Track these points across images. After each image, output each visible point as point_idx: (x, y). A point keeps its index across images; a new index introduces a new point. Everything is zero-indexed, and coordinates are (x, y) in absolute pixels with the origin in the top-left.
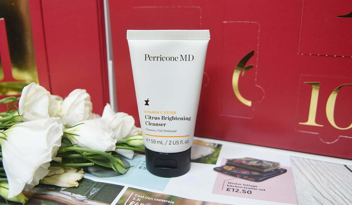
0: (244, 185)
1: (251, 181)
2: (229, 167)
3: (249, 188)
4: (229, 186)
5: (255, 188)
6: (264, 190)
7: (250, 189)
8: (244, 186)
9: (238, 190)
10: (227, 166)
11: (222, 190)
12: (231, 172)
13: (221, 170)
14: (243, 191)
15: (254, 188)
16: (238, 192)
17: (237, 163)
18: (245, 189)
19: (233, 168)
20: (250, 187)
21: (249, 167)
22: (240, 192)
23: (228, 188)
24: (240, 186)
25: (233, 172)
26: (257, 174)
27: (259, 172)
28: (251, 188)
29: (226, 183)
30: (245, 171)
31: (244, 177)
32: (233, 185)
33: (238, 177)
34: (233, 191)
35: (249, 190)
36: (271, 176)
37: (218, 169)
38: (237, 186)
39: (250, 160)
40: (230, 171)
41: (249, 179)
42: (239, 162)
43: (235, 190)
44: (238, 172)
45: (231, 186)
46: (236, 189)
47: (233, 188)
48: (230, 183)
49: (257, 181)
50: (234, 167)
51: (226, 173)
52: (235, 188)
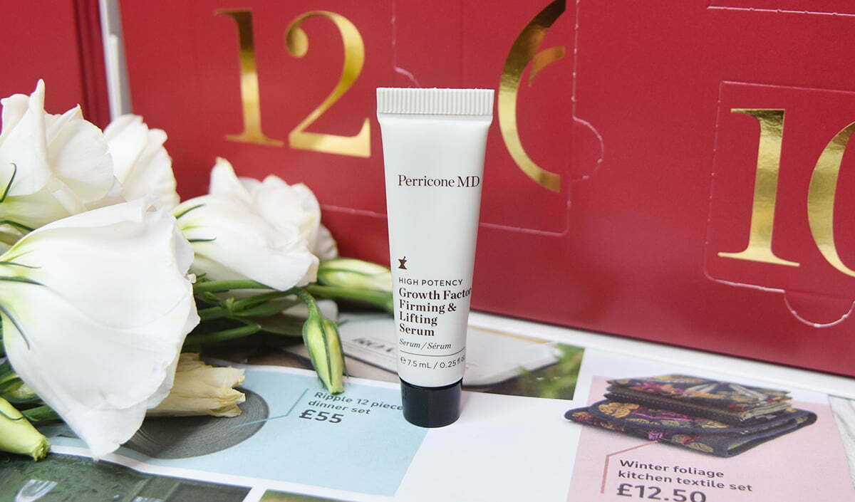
0: (676, 469)
1: (700, 452)
2: (619, 407)
3: (695, 483)
4: (626, 475)
5: (717, 480)
6: (749, 487)
7: (700, 483)
8: (678, 474)
9: (659, 491)
10: (611, 404)
11: (602, 491)
12: (628, 422)
13: (591, 418)
14: (676, 493)
15: (711, 479)
16: (659, 499)
17: (644, 392)
18: (682, 486)
19: (632, 410)
20: (698, 478)
21: (687, 405)
22: (667, 499)
23: (622, 486)
24: (661, 474)
25: (634, 424)
26: (718, 426)
27: (723, 422)
28: (702, 482)
29: (615, 466)
30: (675, 417)
31: (673, 440)
32: (638, 471)
33: (652, 440)
34: (642, 495)
35: (695, 488)
36: (767, 435)
37: (580, 414)
38: (654, 473)
39: (688, 381)
40: (622, 418)
41: (692, 445)
42: (650, 390)
43: (648, 492)
44: (653, 420)
45: (634, 475)
46: (650, 488)
47: (640, 483)
48: (627, 462)
49: (720, 452)
50: (636, 407)
51: (610, 427)
52: (647, 484)
